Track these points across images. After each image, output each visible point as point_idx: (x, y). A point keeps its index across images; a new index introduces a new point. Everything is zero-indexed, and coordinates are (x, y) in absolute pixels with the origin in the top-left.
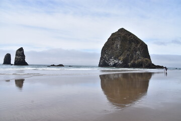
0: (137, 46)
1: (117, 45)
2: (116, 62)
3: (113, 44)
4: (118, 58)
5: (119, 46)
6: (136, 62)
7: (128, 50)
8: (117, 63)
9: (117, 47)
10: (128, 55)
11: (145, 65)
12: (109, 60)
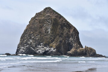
0: (69, 31)
1: (47, 29)
2: (47, 49)
3: (41, 27)
4: (48, 45)
5: (49, 30)
6: (78, 50)
7: (60, 36)
8: (48, 51)
9: (46, 32)
10: (61, 42)
11: (89, 54)
12: (36, 46)
